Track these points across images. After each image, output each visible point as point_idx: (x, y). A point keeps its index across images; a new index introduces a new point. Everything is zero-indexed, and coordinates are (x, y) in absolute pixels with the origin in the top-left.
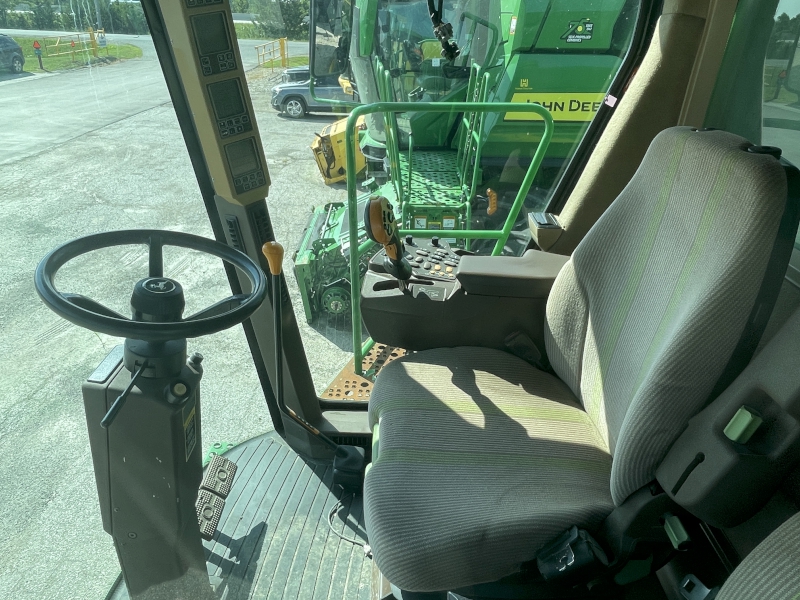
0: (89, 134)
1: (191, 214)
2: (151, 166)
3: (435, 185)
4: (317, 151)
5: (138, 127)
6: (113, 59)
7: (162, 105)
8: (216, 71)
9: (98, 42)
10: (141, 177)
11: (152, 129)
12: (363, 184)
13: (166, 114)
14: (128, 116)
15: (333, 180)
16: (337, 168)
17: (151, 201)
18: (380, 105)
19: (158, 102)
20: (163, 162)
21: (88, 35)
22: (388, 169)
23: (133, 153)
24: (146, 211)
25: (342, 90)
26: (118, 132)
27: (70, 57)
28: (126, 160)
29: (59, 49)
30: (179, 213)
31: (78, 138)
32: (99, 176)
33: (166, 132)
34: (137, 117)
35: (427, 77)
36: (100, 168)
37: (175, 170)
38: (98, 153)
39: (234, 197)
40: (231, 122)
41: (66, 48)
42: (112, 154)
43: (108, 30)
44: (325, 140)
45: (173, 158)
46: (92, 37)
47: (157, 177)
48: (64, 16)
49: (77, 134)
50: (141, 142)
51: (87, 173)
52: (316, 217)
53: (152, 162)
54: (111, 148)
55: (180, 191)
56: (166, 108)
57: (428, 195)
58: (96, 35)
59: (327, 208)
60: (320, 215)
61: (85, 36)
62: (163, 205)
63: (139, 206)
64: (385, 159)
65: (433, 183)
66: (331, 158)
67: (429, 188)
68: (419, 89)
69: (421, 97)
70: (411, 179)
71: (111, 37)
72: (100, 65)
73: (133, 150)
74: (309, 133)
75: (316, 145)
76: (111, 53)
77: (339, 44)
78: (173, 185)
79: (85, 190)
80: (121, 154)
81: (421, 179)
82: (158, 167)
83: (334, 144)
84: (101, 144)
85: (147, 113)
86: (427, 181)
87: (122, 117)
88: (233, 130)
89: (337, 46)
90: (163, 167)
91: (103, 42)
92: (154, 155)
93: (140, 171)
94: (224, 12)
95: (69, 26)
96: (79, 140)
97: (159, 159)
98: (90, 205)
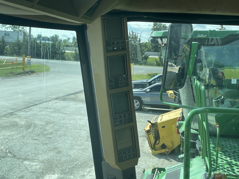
0: (11, 114)
1: (64, 168)
2: (45, 135)
3: (234, 162)
4: (148, 132)
5: (41, 111)
6: (32, 72)
7: (56, 99)
8: (117, 87)
9: (26, 63)
10: (37, 142)
11: (48, 113)
12: (179, 157)
13: (58, 104)
14: (36, 105)
15: (157, 152)
16: (161, 144)
17: (41, 158)
18: (207, 109)
19: (54, 97)
20: (52, 133)
21: (22, 59)
22: (200, 148)
23: (35, 127)
24: (37, 164)
25: (167, 95)
26: (28, 114)
27: (10, 70)
28: (30, 130)
29: (5, 66)
30: (57, 166)
31: (5, 116)
32: (13, 139)
33: (56, 115)
34: (41, 105)
35: (227, 90)
36: (14, 134)
37: (58, 139)
38: (14, 125)
39: (117, 164)
40: (121, 116)
41: (9, 65)
42: (22, 126)
43: (33, 57)
44: (154, 125)
45: (59, 131)
46: (24, 59)
47: (47, 142)
48: (11, 49)
49: (5, 113)
50: (41, 120)
51: (5, 137)
52: (146, 176)
53: (45, 133)
54: (23, 123)
55: (59, 152)
56: (58, 101)
57: (230, 169)
58: (26, 59)
59: (153, 171)
60: (148, 175)
61: (20, 59)
62: (48, 160)
63: (33, 160)
64: (197, 141)
65: (233, 161)
66: (157, 137)
67: (230, 164)
68: (221, 97)
69: (222, 102)
70: (217, 157)
71: (34, 60)
72: (25, 75)
73: (35, 125)
74: (143, 120)
75: (148, 128)
76: (32, 69)
77: (179, 71)
78: (55, 148)
79: (2, 148)
80: (28, 127)
81: (223, 157)
82: (48, 136)
83: (160, 128)
84: (17, 120)
85: (47, 103)
86: (228, 159)
87: (32, 105)
88: (122, 121)
89: (177, 72)
90: (51, 136)
91: (29, 63)
92: (47, 128)
93: (37, 138)
94: (126, 55)
95: (12, 54)
96: (5, 117)
97: (50, 131)
98: (4, 157)
